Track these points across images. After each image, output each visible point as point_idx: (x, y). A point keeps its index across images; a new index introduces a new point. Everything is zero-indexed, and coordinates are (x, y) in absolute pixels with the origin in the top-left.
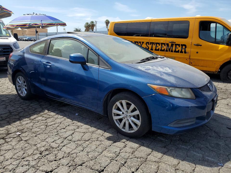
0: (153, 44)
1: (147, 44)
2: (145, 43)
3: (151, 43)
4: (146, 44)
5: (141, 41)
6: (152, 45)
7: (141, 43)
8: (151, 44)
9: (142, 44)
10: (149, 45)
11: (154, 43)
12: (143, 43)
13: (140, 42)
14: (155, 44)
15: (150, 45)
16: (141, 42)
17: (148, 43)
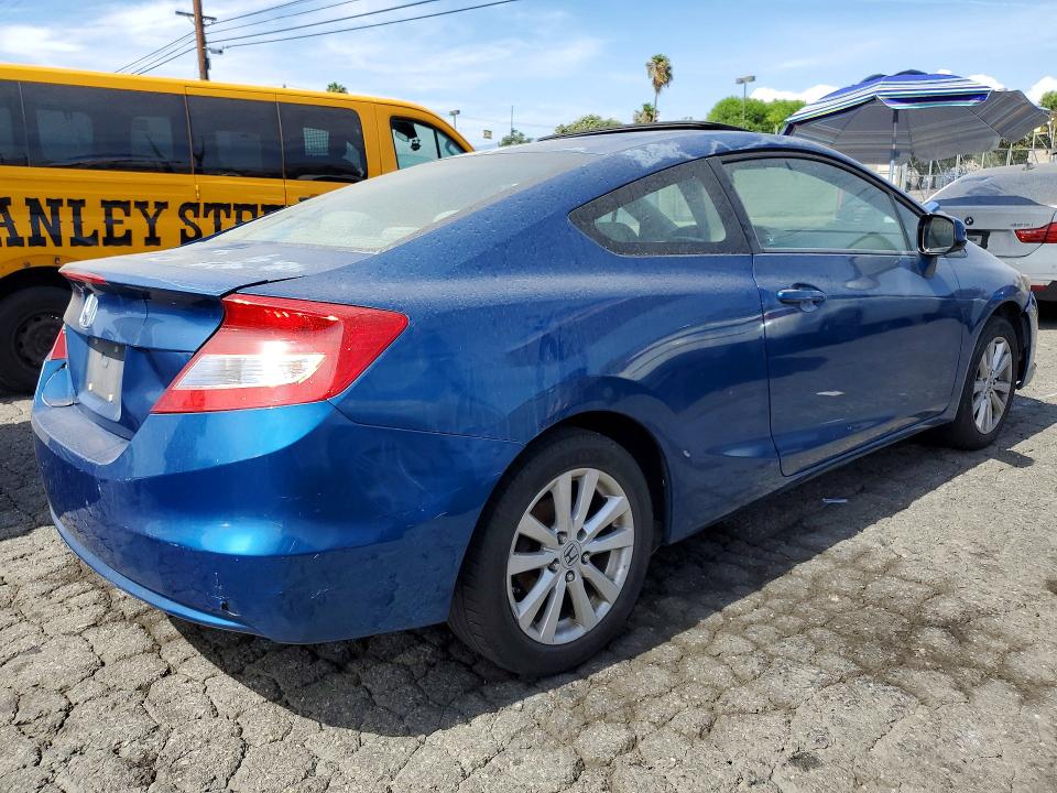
0: (223, 213)
1: (189, 214)
2: (174, 207)
3: (208, 207)
4: (182, 215)
5: (152, 197)
6: (217, 216)
7: (151, 211)
8: (212, 213)
9: (156, 215)
10: (196, 215)
11: (227, 207)
12: (161, 206)
13: (142, 205)
14: (233, 213)
15: (206, 216)
16: (151, 205)
17: (194, 207)
